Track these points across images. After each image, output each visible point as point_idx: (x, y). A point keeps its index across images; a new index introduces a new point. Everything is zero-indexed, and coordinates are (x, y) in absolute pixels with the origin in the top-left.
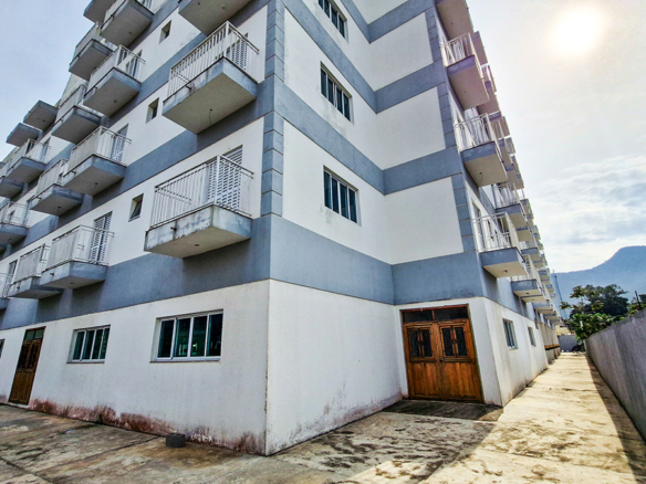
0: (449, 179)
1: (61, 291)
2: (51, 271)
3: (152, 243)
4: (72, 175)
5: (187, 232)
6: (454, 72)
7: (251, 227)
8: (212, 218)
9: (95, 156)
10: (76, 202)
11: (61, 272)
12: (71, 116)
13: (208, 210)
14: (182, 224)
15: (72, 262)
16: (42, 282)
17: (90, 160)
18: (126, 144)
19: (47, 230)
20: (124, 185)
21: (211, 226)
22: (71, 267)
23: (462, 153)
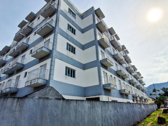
0: (97, 67)
1: (8, 94)
2: (6, 90)
3: (26, 85)
4: (12, 67)
5: (33, 83)
6: (100, 41)
7: (47, 82)
8: (37, 81)
9: (17, 63)
10: (12, 72)
11: (8, 90)
12: (13, 52)
13: (37, 79)
14: (32, 81)
15: (10, 88)
16: (3, 92)
17: (16, 64)
18: (25, 59)
19: (5, 78)
20: (23, 69)
21: (37, 82)
22: (10, 89)
23: (101, 61)
